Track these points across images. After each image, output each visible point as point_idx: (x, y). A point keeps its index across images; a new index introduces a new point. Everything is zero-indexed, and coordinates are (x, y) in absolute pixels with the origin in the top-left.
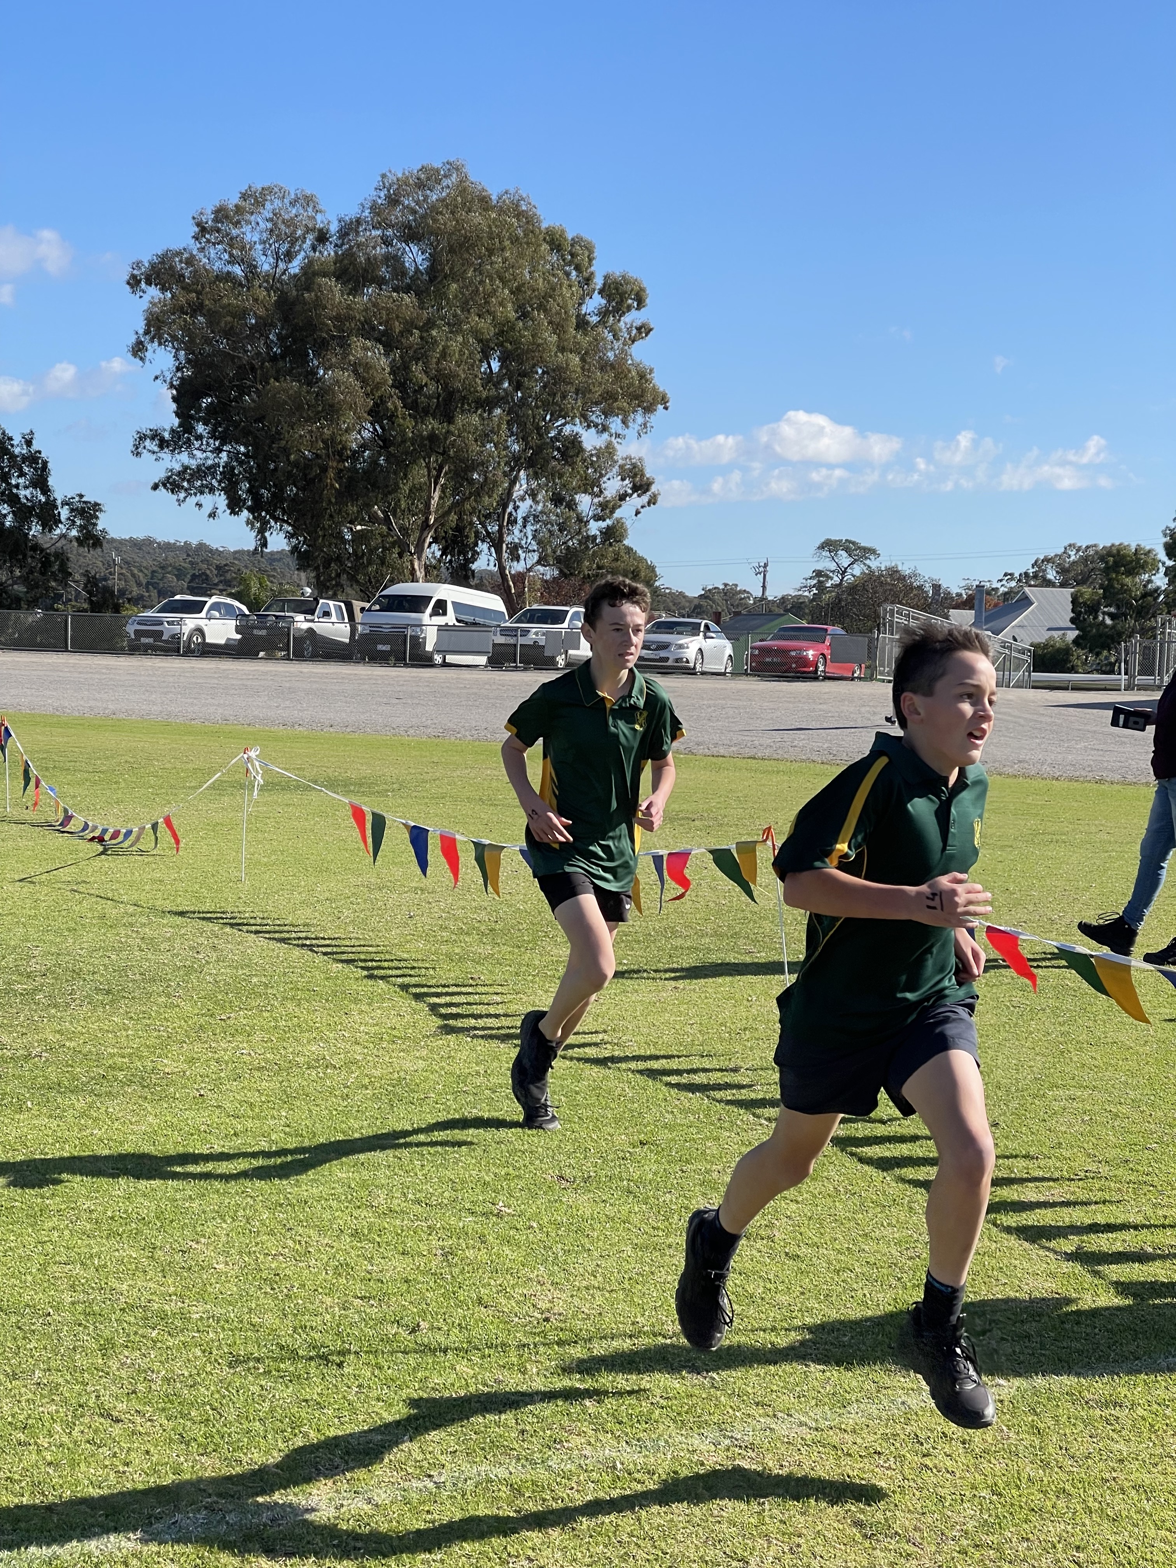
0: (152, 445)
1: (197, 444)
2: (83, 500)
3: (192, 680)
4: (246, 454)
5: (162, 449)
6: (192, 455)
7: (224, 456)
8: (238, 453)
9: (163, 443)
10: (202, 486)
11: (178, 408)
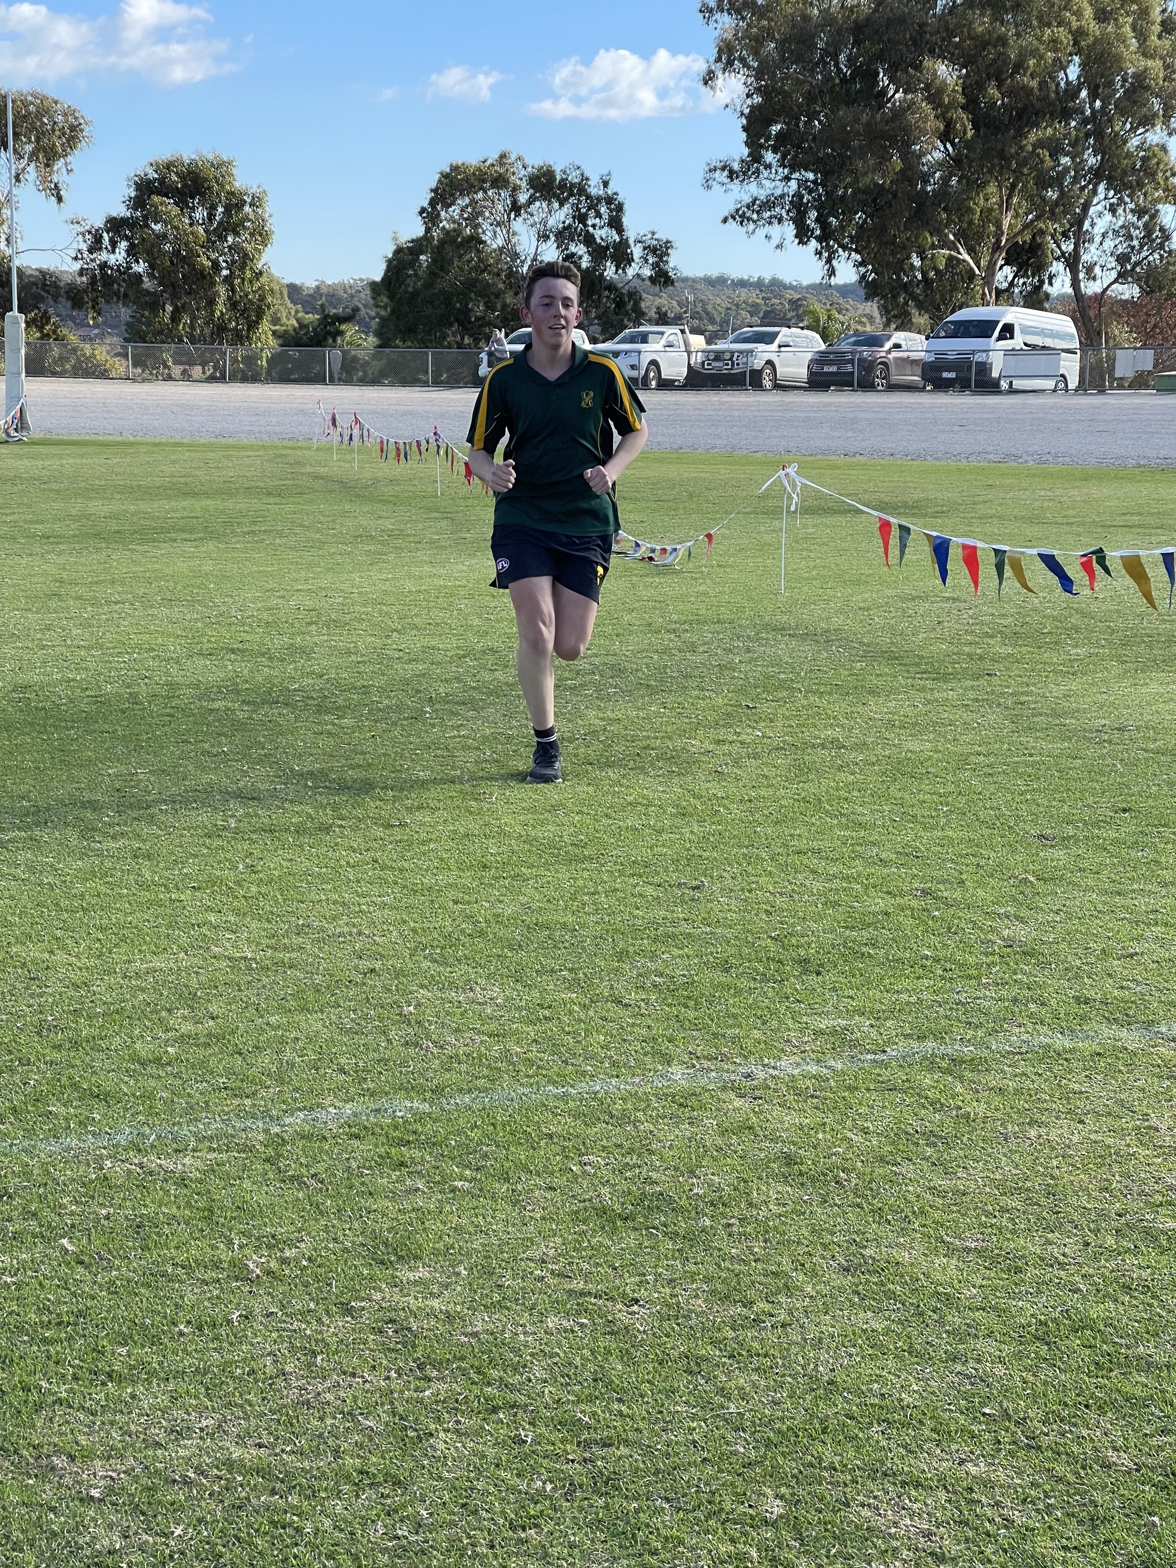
0: (722, 176)
1: (766, 173)
2: (656, 236)
3: (757, 413)
4: (814, 182)
5: (732, 180)
6: (760, 185)
7: (793, 184)
8: (807, 181)
9: (732, 175)
10: (771, 217)
11: (748, 137)
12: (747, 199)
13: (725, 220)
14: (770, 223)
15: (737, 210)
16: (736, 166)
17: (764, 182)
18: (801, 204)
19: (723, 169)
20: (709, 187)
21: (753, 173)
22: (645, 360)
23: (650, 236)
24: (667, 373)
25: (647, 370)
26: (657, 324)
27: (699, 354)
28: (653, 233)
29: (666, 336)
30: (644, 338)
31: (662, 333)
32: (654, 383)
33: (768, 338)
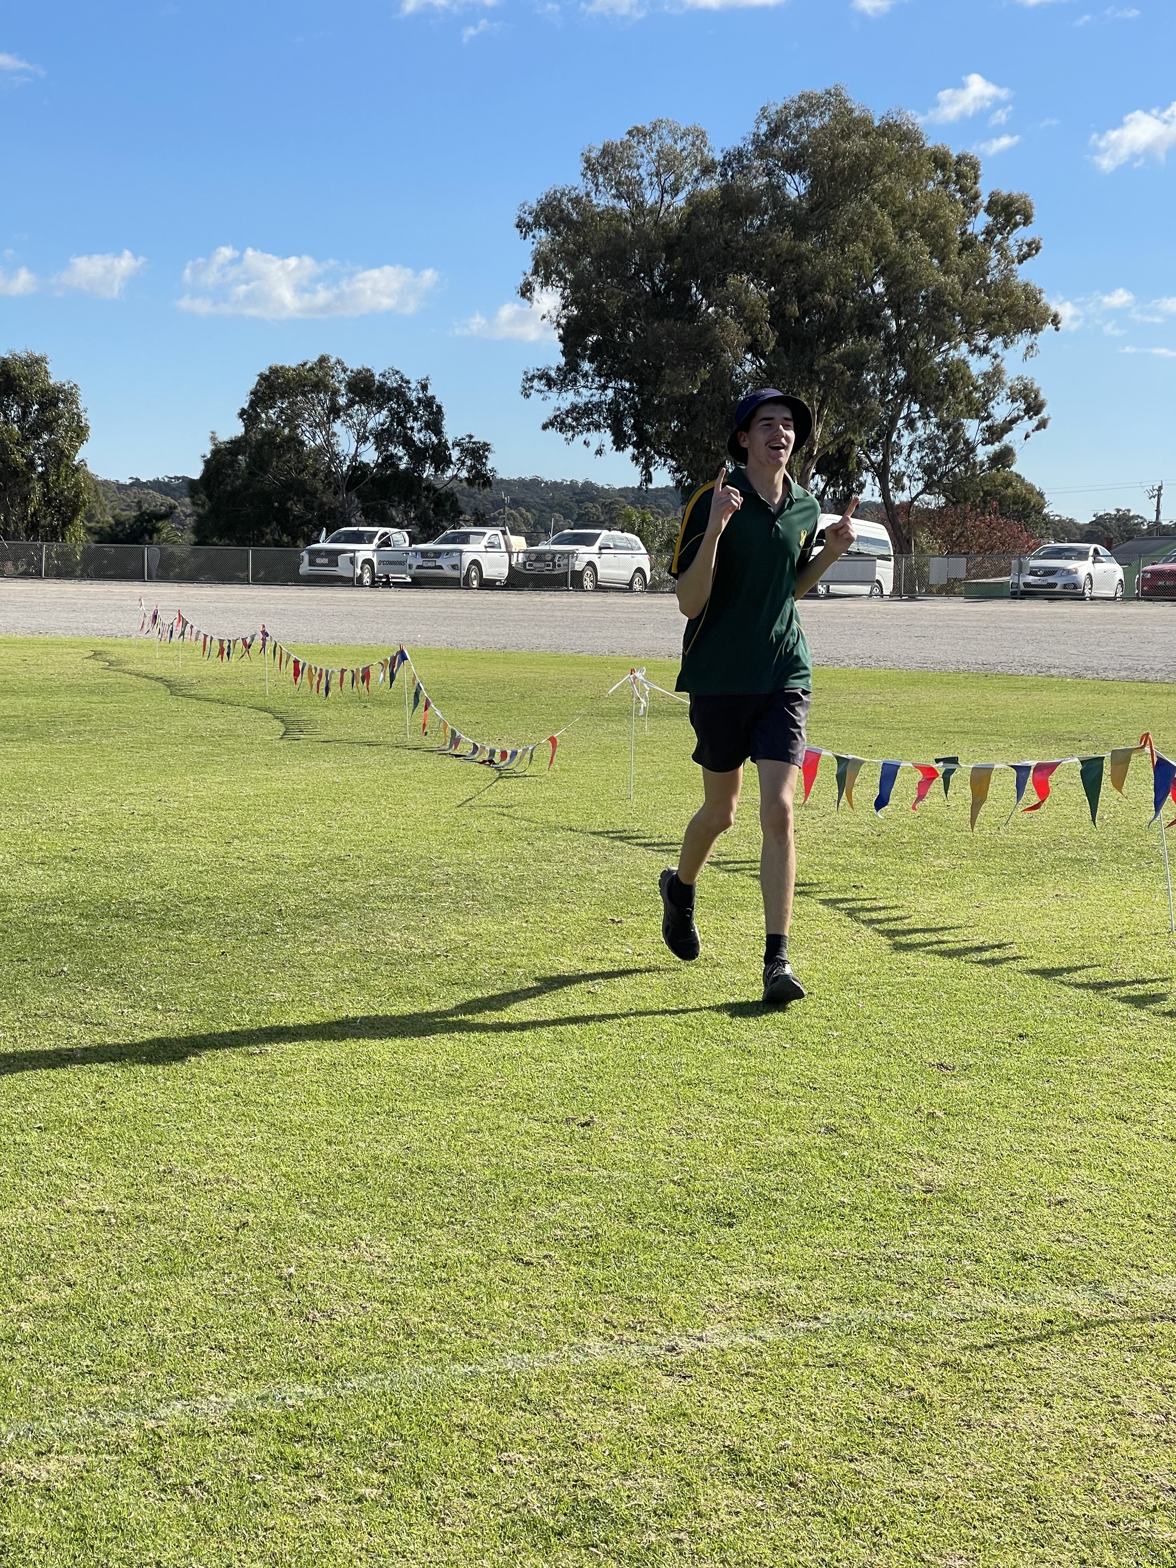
0: (540, 384)
1: (583, 382)
3: (580, 614)
4: (631, 390)
5: (550, 388)
6: (578, 393)
7: (610, 393)
8: (623, 389)
9: (550, 382)
10: (589, 424)
11: (565, 347)
12: (566, 406)
13: (545, 427)
14: (589, 430)
15: (556, 417)
16: (553, 374)
17: (581, 390)
18: (618, 411)
19: (540, 378)
20: (527, 396)
21: (570, 381)
22: (467, 559)
23: (467, 440)
24: (488, 573)
25: (469, 569)
26: (475, 525)
27: (521, 555)
28: (471, 437)
29: (487, 536)
30: (464, 539)
31: (484, 534)
32: (475, 582)
33: (588, 540)
